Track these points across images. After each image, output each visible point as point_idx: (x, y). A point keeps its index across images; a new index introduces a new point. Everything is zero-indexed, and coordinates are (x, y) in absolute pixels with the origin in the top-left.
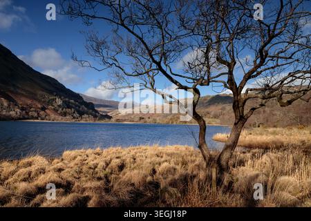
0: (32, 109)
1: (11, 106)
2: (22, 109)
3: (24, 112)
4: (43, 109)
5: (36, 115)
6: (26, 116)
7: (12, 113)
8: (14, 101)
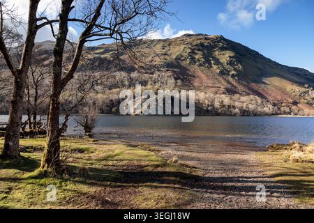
0: (283, 105)
1: (264, 103)
2: (274, 105)
3: (276, 107)
4: (295, 103)
5: (288, 110)
6: (279, 112)
7: (266, 109)
8: (265, 98)
